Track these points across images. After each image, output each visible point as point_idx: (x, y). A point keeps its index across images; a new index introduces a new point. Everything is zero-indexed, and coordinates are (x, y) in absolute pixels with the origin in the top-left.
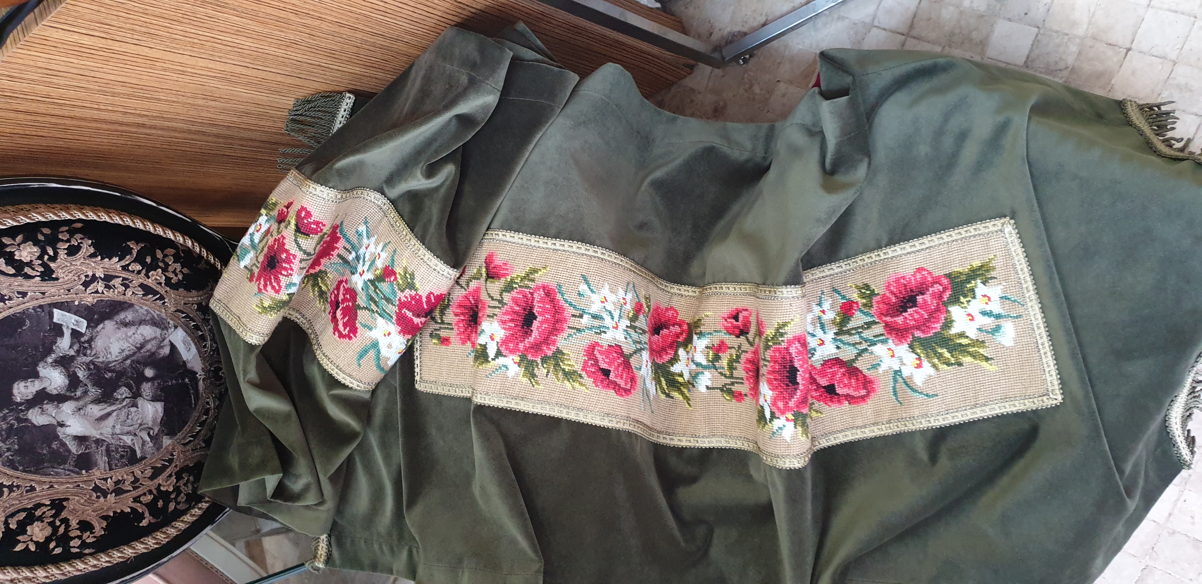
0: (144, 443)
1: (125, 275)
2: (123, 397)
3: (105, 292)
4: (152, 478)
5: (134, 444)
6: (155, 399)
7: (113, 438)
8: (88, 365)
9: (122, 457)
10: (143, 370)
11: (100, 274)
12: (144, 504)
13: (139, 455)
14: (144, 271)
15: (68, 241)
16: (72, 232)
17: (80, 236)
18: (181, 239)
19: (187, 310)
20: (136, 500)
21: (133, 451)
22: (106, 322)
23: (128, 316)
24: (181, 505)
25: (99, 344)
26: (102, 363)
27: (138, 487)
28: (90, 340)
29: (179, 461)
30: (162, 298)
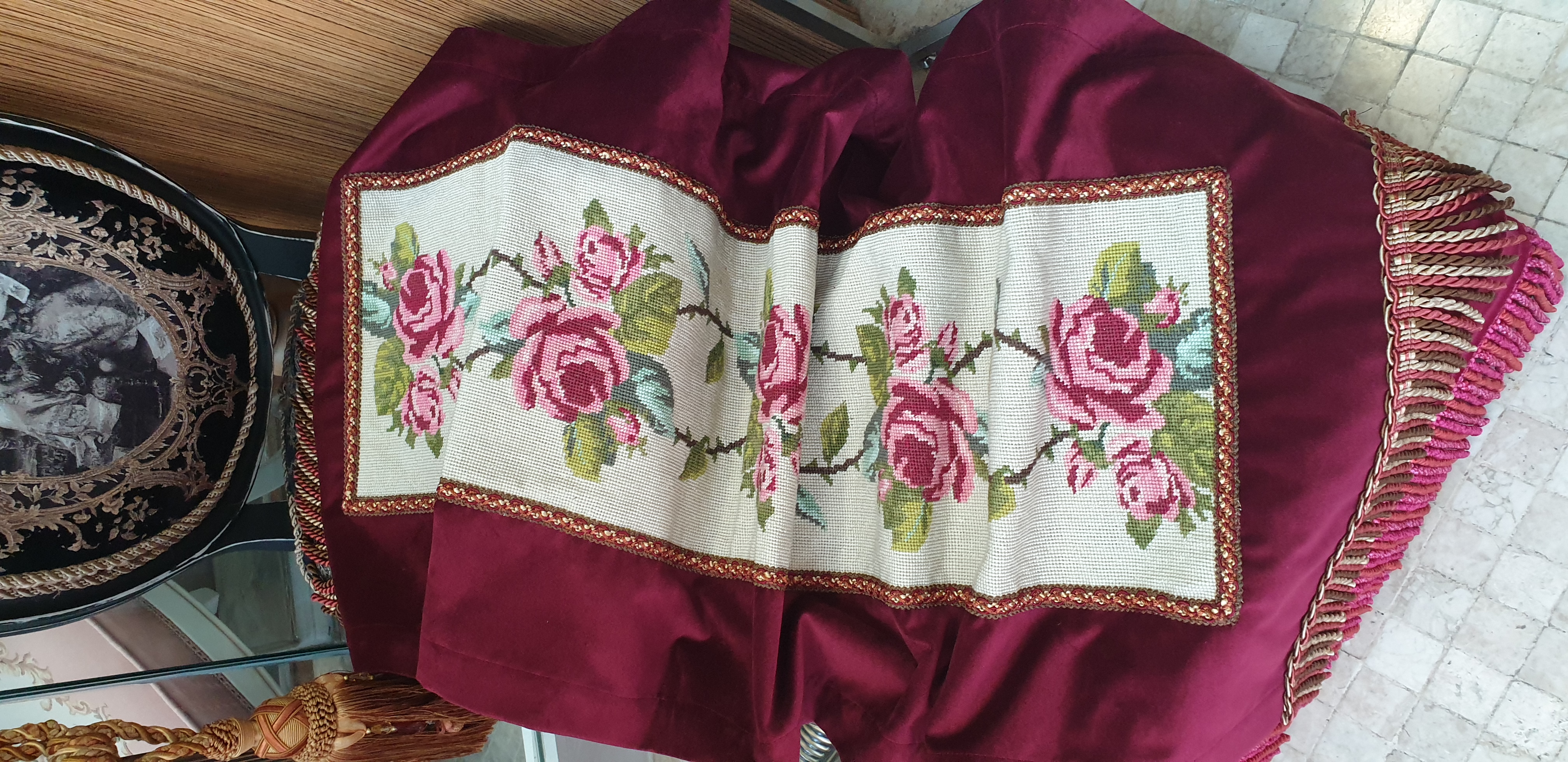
0: (87, 450)
1: (84, 239)
2: (68, 390)
3: (56, 257)
4: (92, 494)
5: (74, 449)
6: (109, 399)
7: (48, 438)
8: (25, 343)
9: (56, 462)
10: (98, 362)
11: (52, 233)
12: (78, 525)
13: (79, 463)
14: (111, 240)
15: (14, 187)
16: (21, 178)
17: (31, 183)
18: (166, 208)
19: (164, 296)
20: (68, 517)
21: (73, 458)
22: (55, 295)
23: (86, 291)
24: (127, 533)
25: (43, 320)
26: (45, 343)
27: (72, 503)
28: (32, 314)
29: (132, 481)
30: (132, 276)
